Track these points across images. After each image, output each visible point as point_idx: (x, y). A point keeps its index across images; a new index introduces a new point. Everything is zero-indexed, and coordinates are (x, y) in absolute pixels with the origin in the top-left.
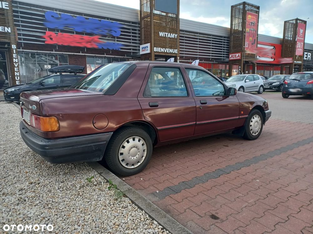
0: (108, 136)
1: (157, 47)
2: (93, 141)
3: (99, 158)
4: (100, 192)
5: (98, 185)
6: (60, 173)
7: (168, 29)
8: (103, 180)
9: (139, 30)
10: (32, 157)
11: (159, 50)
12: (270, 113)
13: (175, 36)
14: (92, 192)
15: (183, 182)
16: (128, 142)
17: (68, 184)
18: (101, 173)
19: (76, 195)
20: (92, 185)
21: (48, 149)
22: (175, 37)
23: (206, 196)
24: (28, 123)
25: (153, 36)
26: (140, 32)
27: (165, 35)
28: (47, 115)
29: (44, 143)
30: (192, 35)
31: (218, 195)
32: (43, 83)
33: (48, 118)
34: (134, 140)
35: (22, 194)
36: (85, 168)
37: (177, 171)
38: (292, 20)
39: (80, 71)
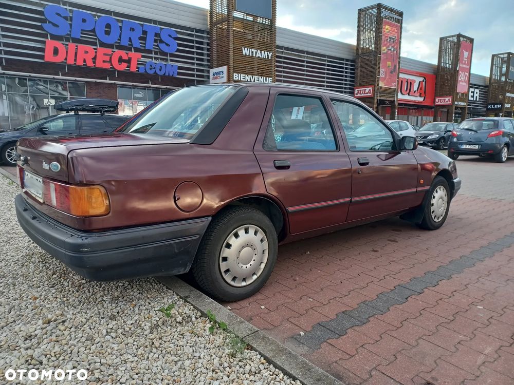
0: (202, 224)
1: (238, 73)
2: (175, 235)
3: (183, 269)
4: (194, 340)
5: (184, 322)
6: (104, 299)
7: (256, 44)
8: (193, 311)
9: (208, 44)
10: (41, 265)
11: (242, 77)
12: (459, 183)
13: (268, 55)
14: (177, 338)
15: (343, 312)
16: (236, 236)
17: (124, 322)
18: (187, 297)
19: (146, 347)
20: (174, 323)
21: (86, 252)
22: (268, 57)
23: (398, 341)
24: (37, 198)
25: (231, 53)
26: (209, 47)
27: (252, 52)
28: (85, 182)
29: (79, 241)
30: (295, 55)
31: (420, 338)
32: (44, 128)
33: (85, 188)
34: (247, 231)
35: (32, 347)
36: (151, 286)
37: (324, 290)
38: (453, 36)
39: (112, 109)
